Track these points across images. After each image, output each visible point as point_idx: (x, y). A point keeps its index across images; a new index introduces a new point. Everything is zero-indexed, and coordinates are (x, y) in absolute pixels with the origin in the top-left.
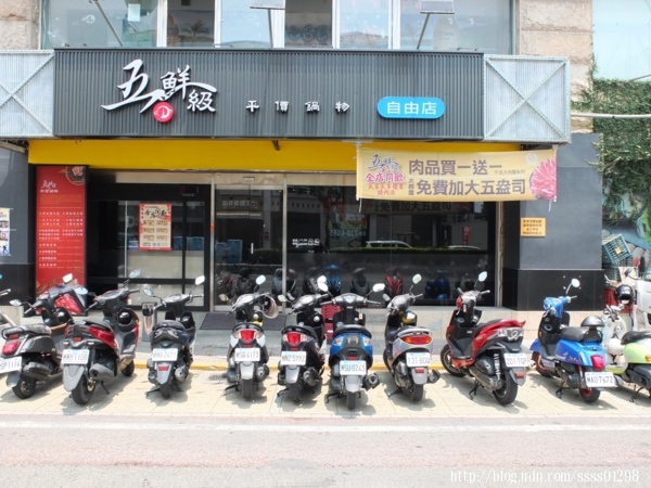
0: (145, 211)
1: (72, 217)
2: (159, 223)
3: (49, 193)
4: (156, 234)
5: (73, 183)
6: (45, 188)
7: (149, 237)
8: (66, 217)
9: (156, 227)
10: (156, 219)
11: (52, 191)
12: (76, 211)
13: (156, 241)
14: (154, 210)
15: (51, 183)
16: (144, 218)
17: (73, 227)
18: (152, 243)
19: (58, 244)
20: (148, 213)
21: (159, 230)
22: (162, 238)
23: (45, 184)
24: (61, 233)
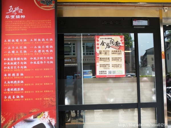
0: (100, 42)
1: (42, 44)
2: (114, 53)
3: (15, 19)
4: (111, 63)
5: (42, 8)
6: (11, 14)
7: (104, 66)
8: (34, 44)
9: (111, 56)
10: (111, 49)
11: (18, 17)
12: (45, 37)
13: (112, 69)
14: (108, 41)
15: (17, 9)
16: (99, 48)
17: (42, 55)
18: (107, 71)
19: (26, 73)
20: (103, 44)
21: (114, 59)
22: (117, 66)
23: (11, 9)
24: (28, 61)
